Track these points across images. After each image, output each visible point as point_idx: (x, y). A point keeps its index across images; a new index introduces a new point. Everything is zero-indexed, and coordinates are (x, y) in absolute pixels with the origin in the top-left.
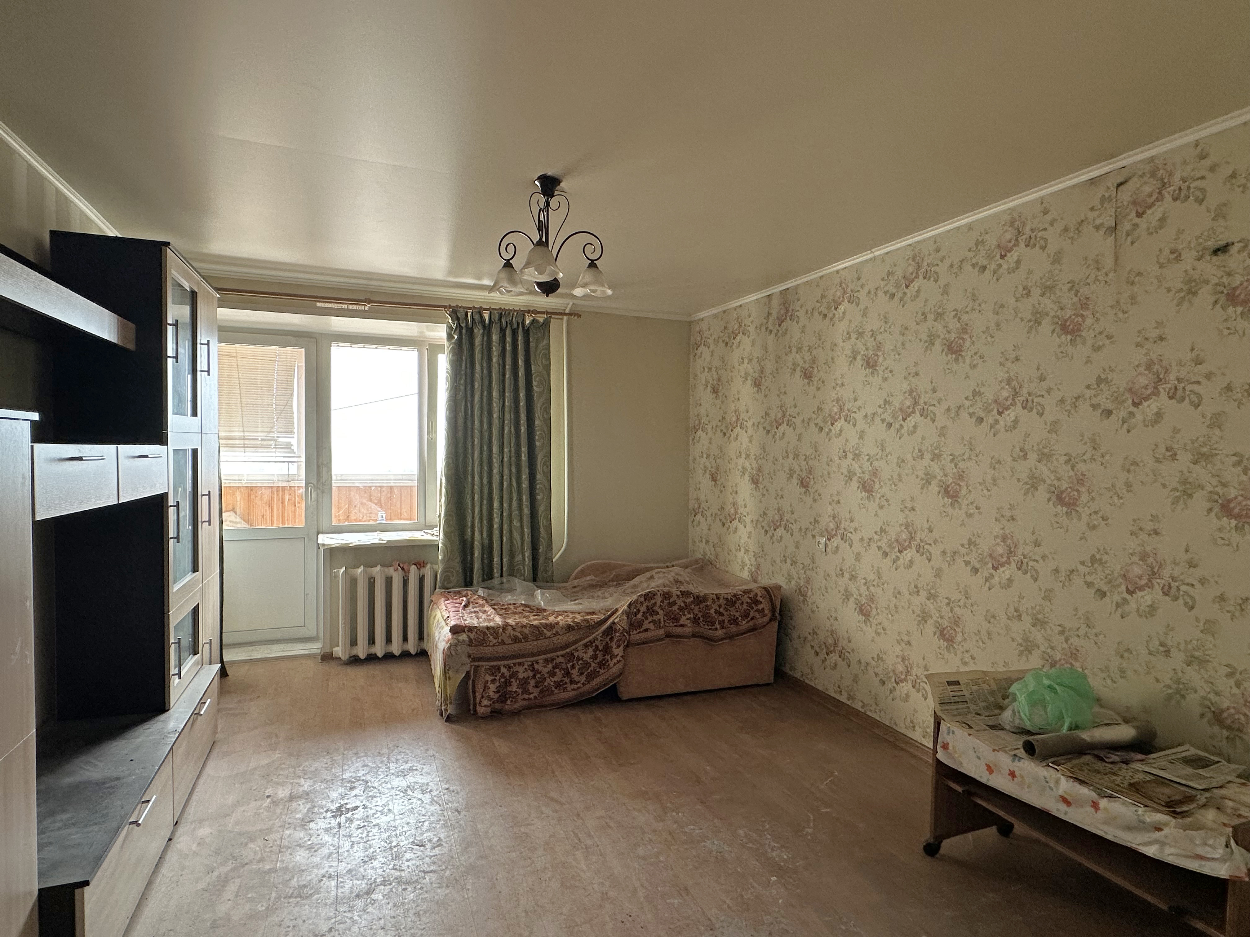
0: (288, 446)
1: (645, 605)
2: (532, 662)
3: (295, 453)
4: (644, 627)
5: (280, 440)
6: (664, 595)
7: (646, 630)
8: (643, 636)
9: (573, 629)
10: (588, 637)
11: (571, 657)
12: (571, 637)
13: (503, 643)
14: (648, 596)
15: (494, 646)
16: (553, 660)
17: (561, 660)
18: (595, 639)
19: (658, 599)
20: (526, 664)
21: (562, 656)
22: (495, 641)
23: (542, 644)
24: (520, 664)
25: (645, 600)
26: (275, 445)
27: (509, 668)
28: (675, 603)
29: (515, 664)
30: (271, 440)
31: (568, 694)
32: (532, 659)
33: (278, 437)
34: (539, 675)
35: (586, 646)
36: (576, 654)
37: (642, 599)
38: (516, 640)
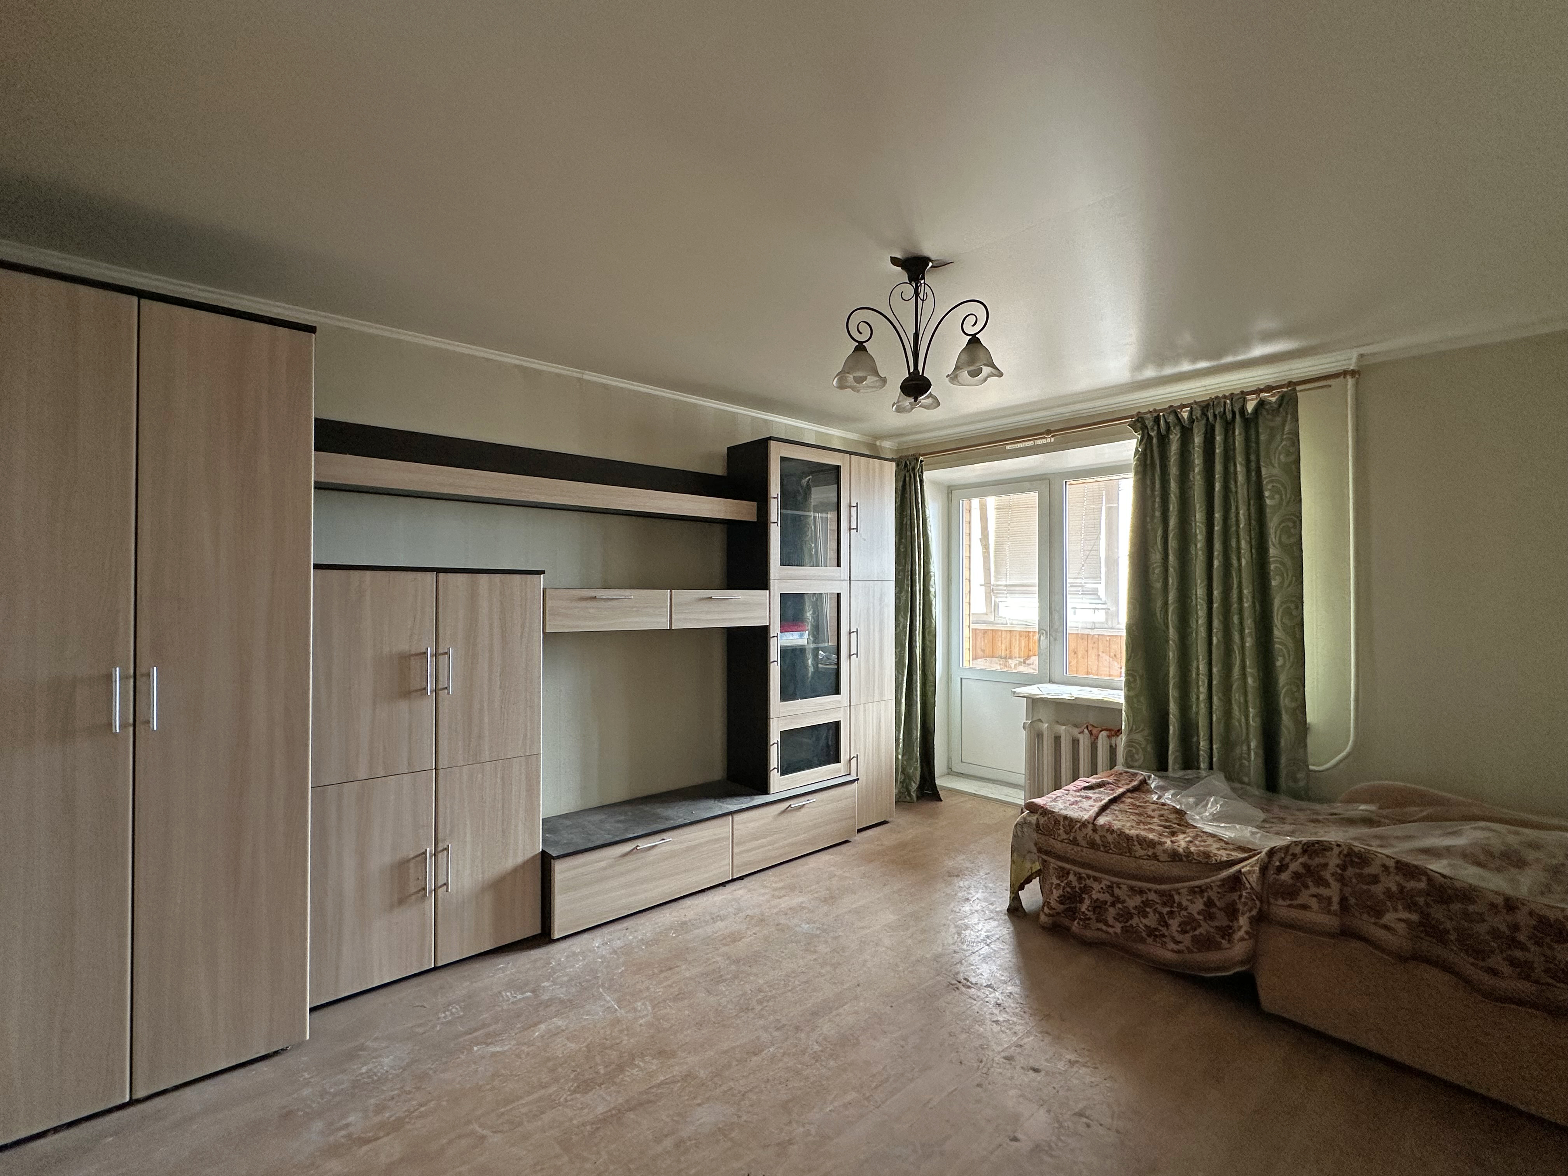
0: (1095, 592)
1: (1301, 860)
2: (1112, 883)
3: (1101, 599)
4: (1299, 901)
5: (1088, 586)
6: (1348, 855)
7: (1304, 907)
8: (1295, 914)
9: (1181, 860)
10: (1199, 878)
11: (1168, 898)
12: (1176, 870)
13: (1074, 842)
14: (1312, 849)
15: (1062, 841)
16: (1141, 892)
17: (1152, 896)
18: (1209, 887)
19: (1334, 861)
20: (1104, 882)
21: (1156, 892)
22: (1065, 836)
23: (1129, 864)
24: (1096, 879)
25: (1304, 851)
26: (1083, 591)
27: (1080, 878)
28: (1375, 880)
29: (1089, 877)
30: (1079, 586)
31: (1166, 953)
32: (1115, 879)
33: (1085, 583)
34: (1120, 906)
35: (1192, 891)
36: (1176, 897)
37: (1298, 850)
38: (1092, 845)
